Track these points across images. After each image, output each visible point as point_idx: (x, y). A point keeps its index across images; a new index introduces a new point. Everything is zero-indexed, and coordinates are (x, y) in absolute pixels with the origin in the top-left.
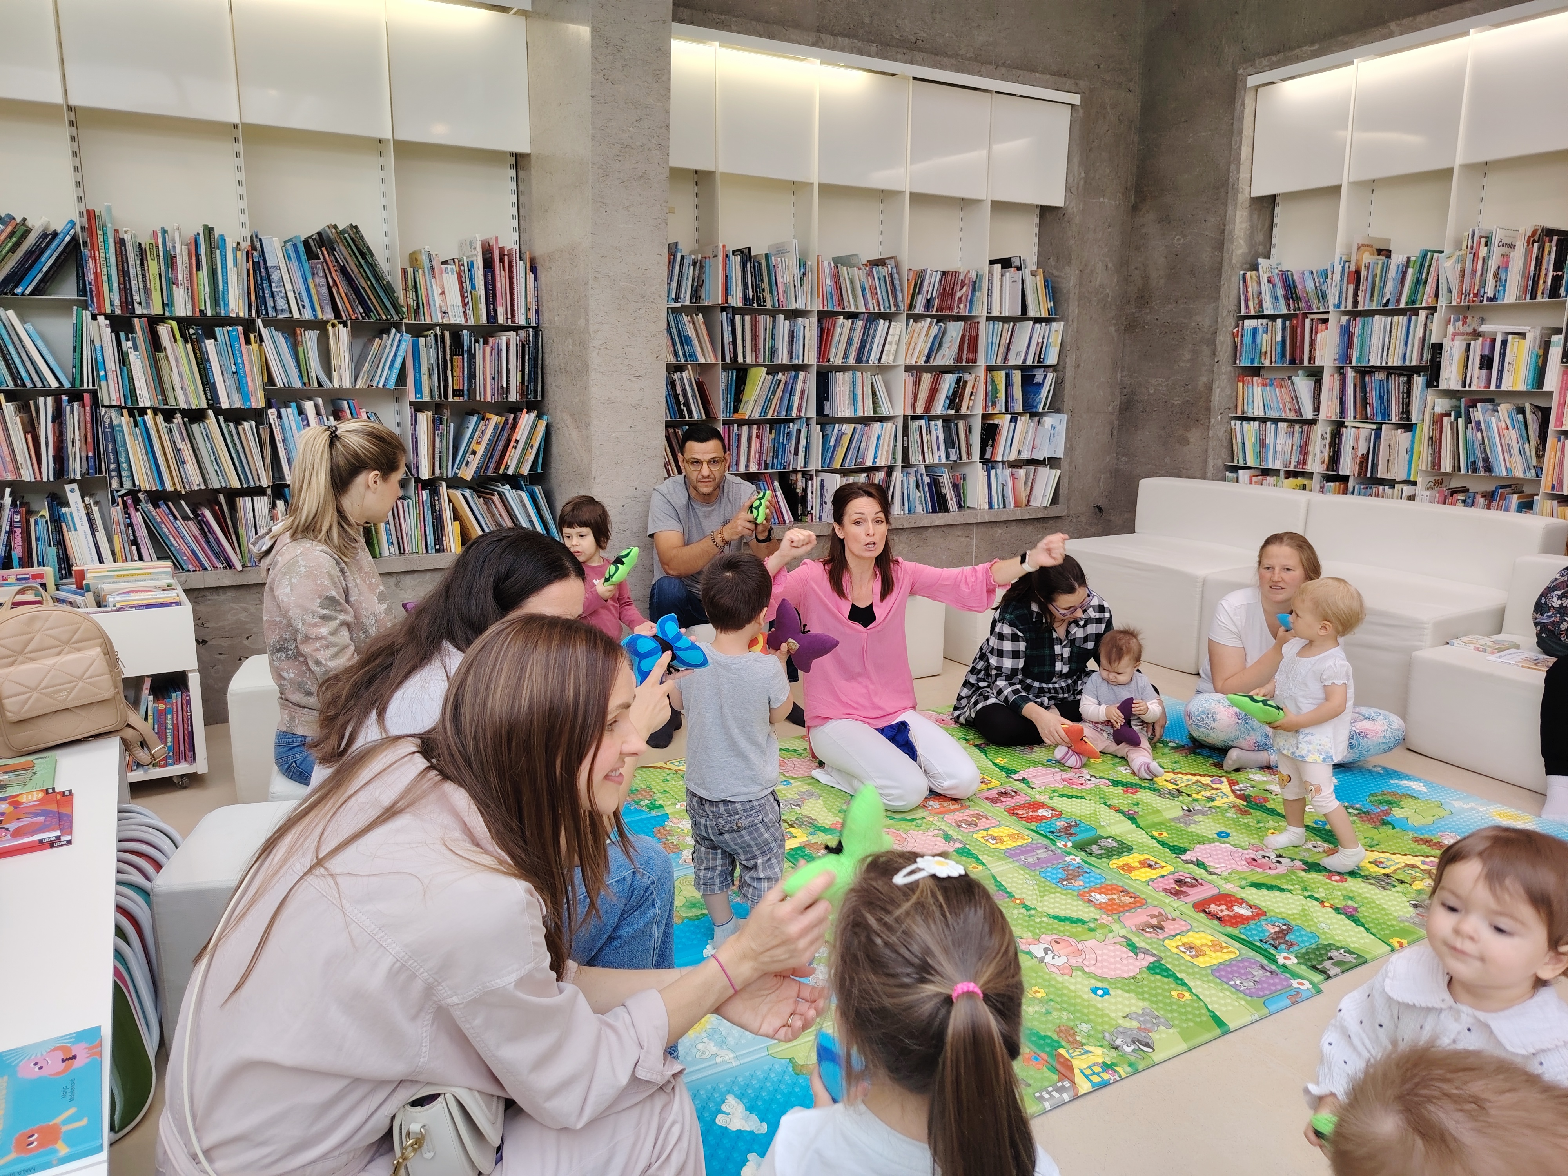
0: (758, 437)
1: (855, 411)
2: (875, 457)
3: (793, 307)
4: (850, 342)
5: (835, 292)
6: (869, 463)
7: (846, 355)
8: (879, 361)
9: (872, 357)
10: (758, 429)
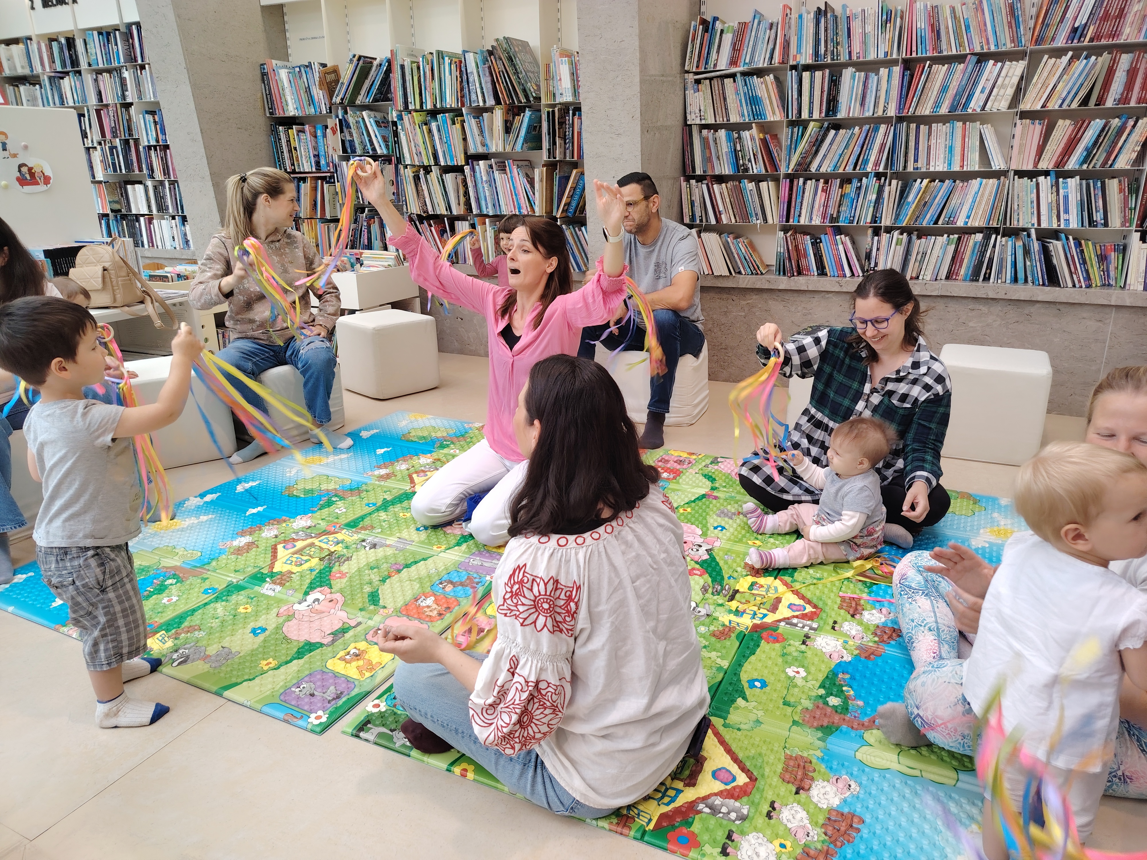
0: (823, 190)
1: (950, 164)
2: (968, 217)
3: (872, 56)
4: (944, 89)
5: (928, 35)
6: (960, 223)
7: (937, 104)
8: (983, 109)
9: (972, 105)
10: (826, 182)
